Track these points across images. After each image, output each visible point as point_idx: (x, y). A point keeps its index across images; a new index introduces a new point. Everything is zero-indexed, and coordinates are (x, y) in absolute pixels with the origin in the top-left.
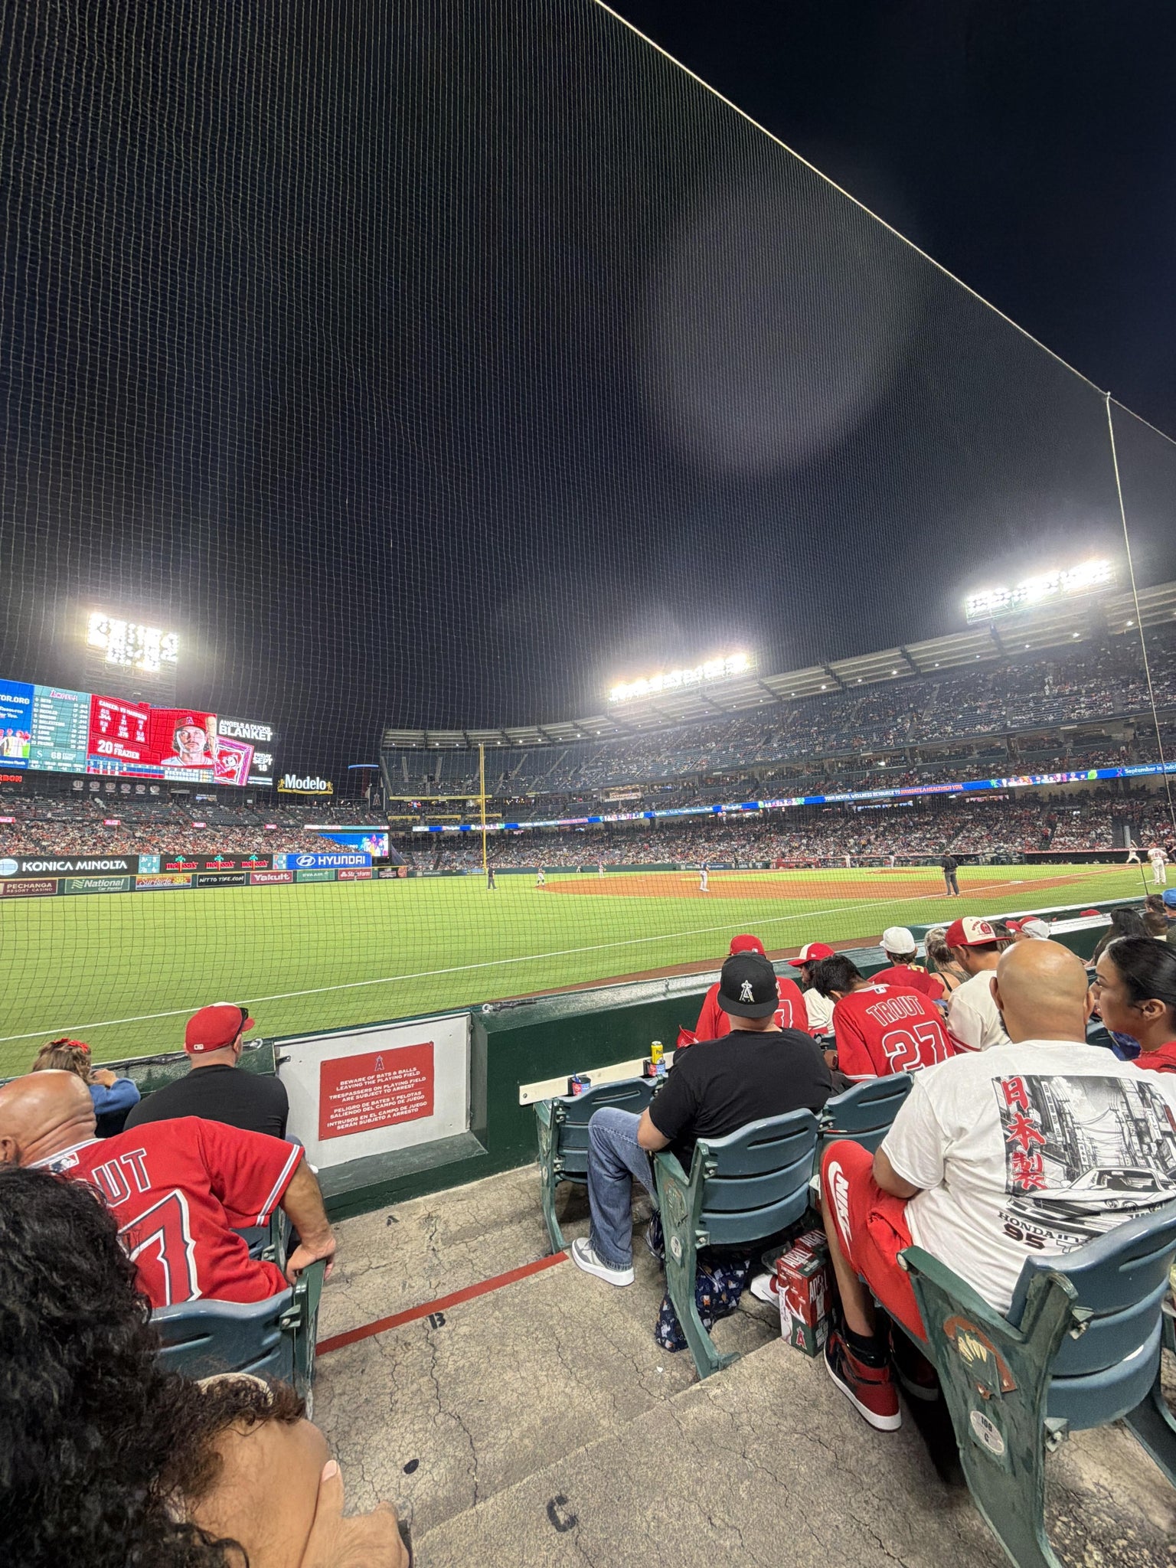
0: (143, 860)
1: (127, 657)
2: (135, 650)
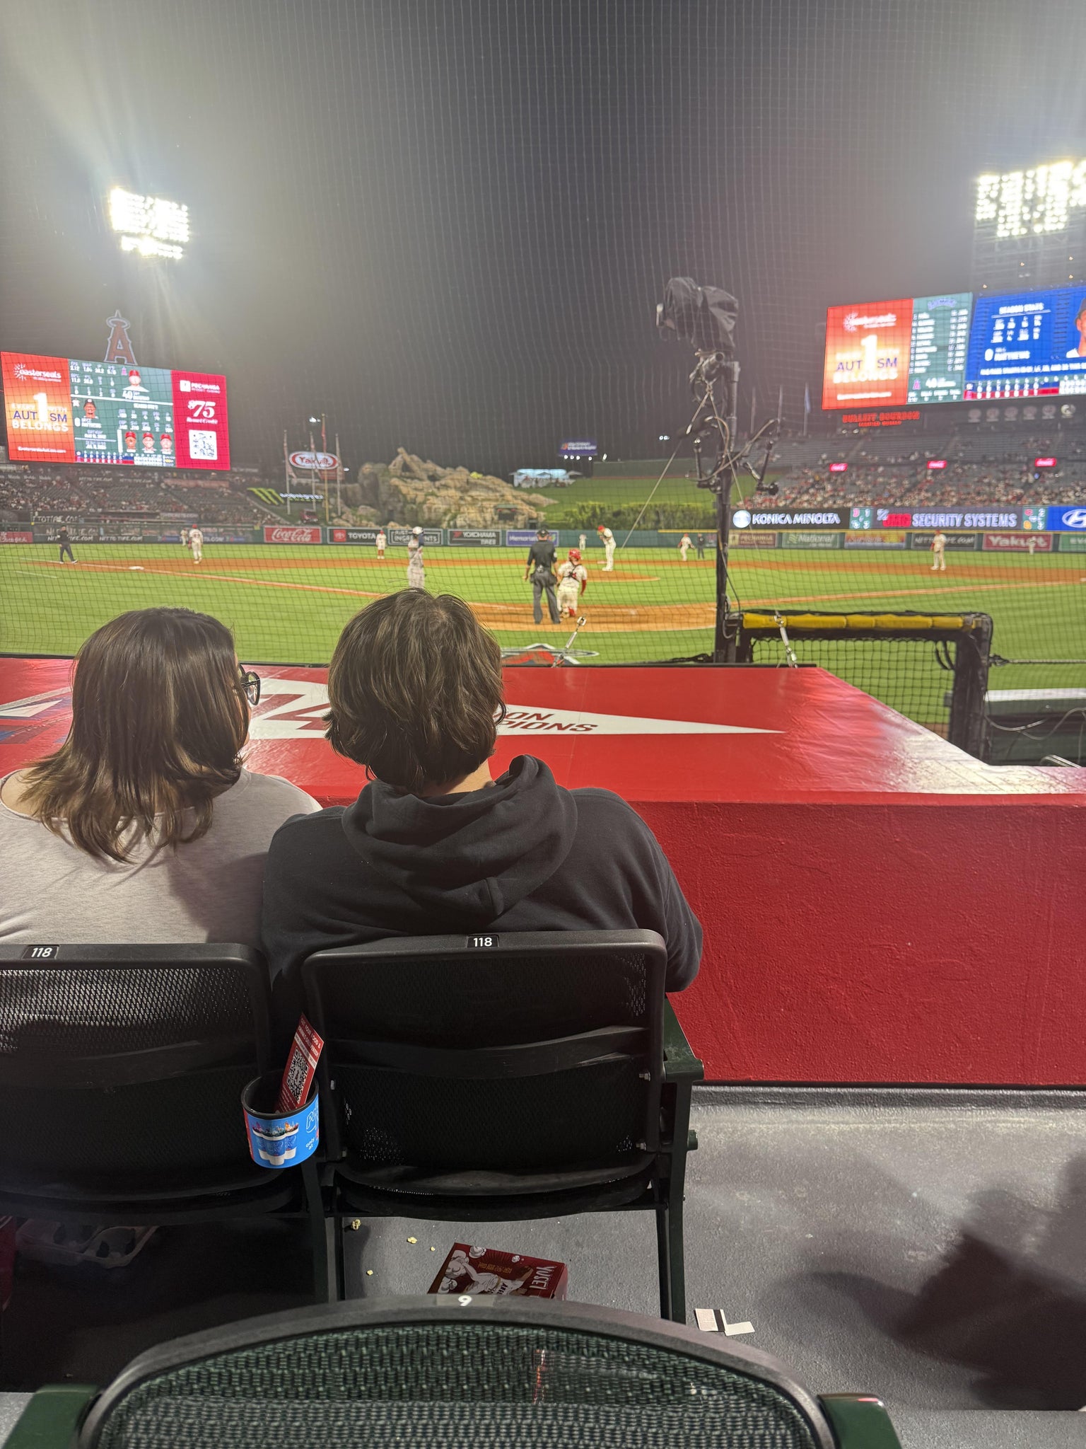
0: (856, 512)
1: (1023, 223)
2: (1032, 209)
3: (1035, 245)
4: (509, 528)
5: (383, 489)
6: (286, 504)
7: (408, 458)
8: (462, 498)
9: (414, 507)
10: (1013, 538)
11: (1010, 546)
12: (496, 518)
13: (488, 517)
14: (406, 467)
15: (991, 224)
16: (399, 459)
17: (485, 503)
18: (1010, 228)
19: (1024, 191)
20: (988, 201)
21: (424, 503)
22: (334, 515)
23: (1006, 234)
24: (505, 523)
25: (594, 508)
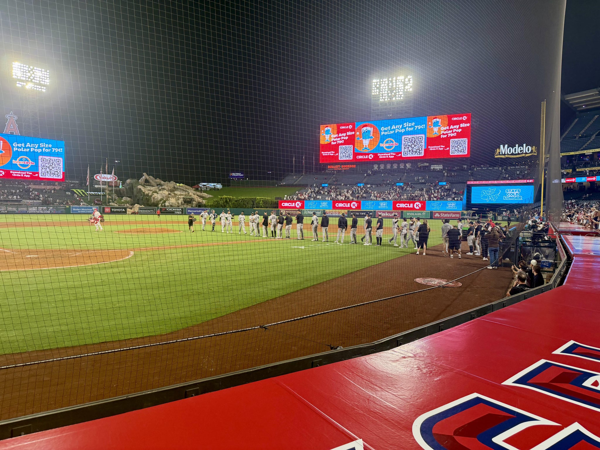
1: (389, 97)
2: (391, 93)
3: (393, 104)
4: (189, 207)
5: (135, 190)
6: (88, 196)
7: (148, 177)
8: (169, 194)
9: (148, 197)
10: (386, 213)
11: (385, 216)
12: (183, 202)
13: (180, 202)
14: (147, 181)
15: (377, 97)
16: (144, 177)
17: (180, 196)
18: (384, 98)
19: (388, 86)
20: (375, 88)
21: (152, 196)
22: (111, 201)
23: (383, 100)
24: (187, 205)
25: (226, 198)
